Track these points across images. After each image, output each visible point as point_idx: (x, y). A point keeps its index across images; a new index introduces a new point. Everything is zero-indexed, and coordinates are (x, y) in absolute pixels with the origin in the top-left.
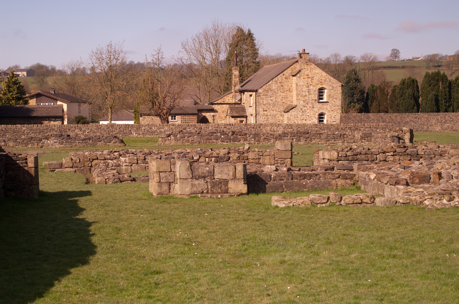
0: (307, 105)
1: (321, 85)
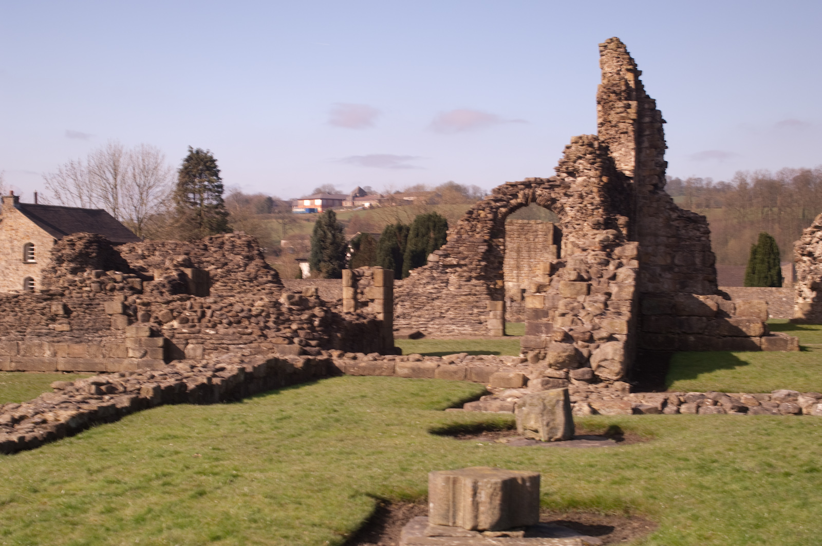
0: (10, 267)
1: (28, 239)
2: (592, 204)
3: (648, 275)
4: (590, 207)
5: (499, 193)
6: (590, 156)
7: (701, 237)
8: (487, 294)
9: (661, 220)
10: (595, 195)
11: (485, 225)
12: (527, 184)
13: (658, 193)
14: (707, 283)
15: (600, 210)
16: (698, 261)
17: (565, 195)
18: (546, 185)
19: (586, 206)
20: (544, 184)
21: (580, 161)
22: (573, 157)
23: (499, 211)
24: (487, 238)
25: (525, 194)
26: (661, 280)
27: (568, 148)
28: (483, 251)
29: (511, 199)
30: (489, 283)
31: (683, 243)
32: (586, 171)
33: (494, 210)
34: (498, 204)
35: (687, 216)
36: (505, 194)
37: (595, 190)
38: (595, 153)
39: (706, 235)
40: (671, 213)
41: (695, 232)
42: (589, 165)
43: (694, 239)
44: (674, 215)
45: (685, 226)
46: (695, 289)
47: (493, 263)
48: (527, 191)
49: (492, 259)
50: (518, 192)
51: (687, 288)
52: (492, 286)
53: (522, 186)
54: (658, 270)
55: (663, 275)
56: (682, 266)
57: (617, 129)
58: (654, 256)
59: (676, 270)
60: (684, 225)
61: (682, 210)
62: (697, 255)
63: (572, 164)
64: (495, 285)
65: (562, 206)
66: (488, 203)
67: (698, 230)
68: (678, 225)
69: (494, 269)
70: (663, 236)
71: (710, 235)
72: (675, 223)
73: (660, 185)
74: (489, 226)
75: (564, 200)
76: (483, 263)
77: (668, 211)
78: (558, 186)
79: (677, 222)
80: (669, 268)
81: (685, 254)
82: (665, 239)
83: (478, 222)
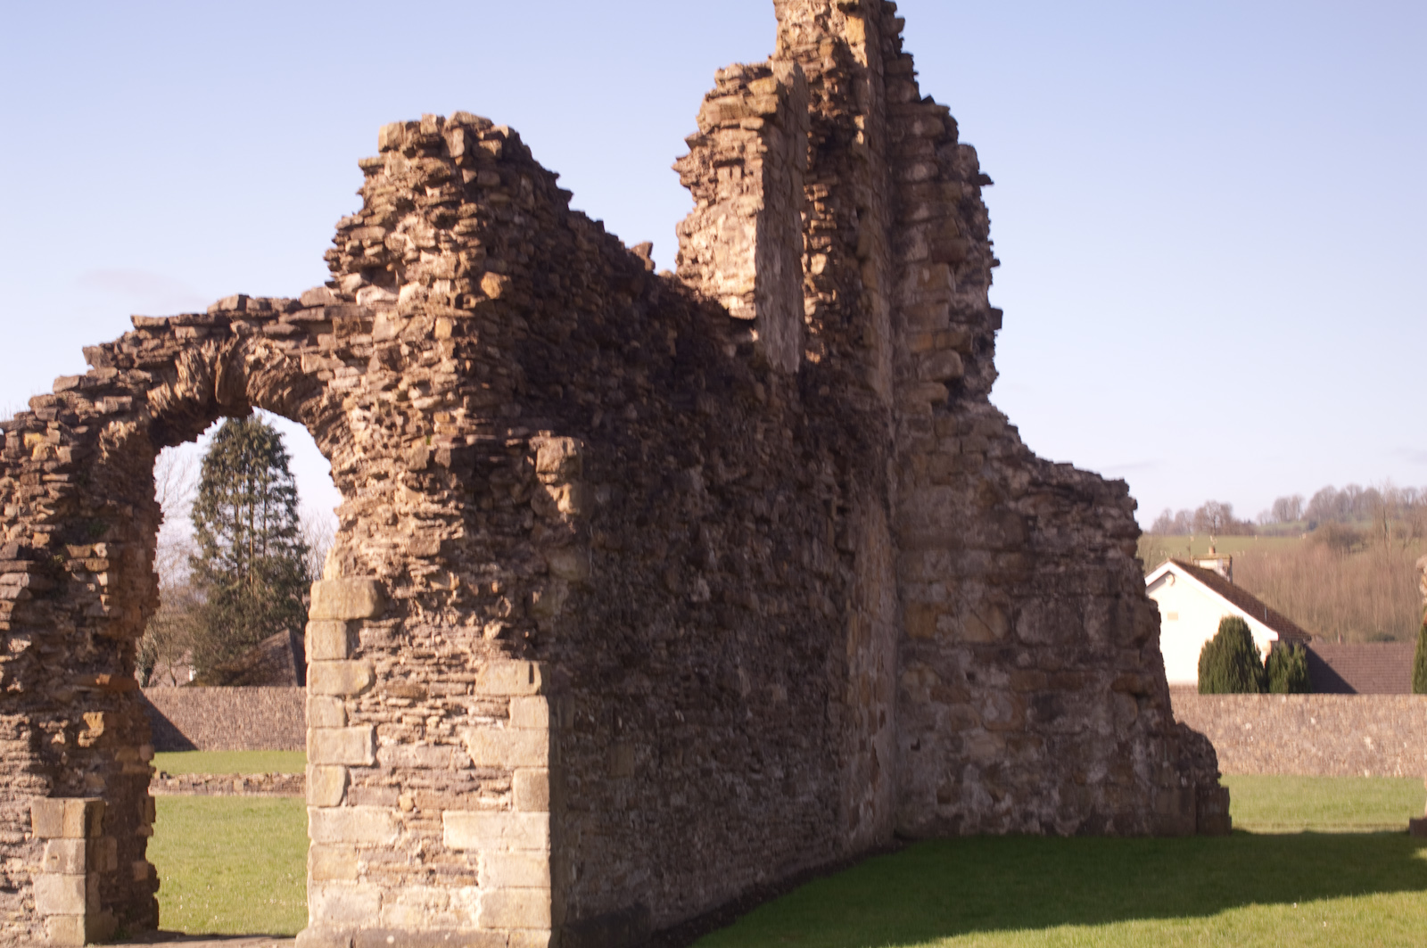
2: (424, 385)
3: (931, 678)
4: (419, 401)
5: (104, 363)
6: (436, 192)
7: (1105, 549)
8: (31, 770)
9: (970, 494)
10: (442, 349)
11: (39, 489)
12: (214, 325)
13: (963, 409)
14: (1126, 703)
15: (460, 413)
16: (1093, 627)
17: (346, 356)
18: (283, 325)
19: (404, 397)
20: (275, 317)
21: (410, 220)
22: (385, 207)
23: (104, 433)
24: (40, 540)
25: (198, 360)
26: (975, 694)
27: (371, 170)
28: (14, 593)
29: (152, 386)
30: (47, 724)
31: (1050, 568)
32: (424, 256)
33: (83, 430)
34: (100, 406)
35: (1061, 479)
36: (127, 364)
37: (443, 329)
38: (455, 179)
39: (1126, 543)
40: (1009, 472)
41: (1088, 531)
42: (431, 232)
43: (1083, 556)
44: (1019, 480)
45: (1056, 515)
46: (1086, 721)
47: (72, 644)
48: (208, 352)
49: (65, 626)
50: (177, 354)
51: (1060, 720)
52: (59, 738)
53: (192, 332)
54: (965, 661)
55: (981, 676)
56: (1044, 645)
57: (706, 152)
58: (950, 613)
59: (1024, 658)
60: (1051, 510)
61: (1045, 464)
62: (1090, 607)
63: (378, 232)
64: (72, 731)
65: (339, 405)
66: (61, 403)
67: (1100, 526)
68: (1031, 512)
69: (82, 666)
70: (981, 547)
71: (1140, 541)
72: (1025, 506)
73: (971, 382)
74: (54, 494)
75: (342, 380)
76: (19, 645)
77: (996, 464)
78: (326, 324)
79: (1030, 501)
80: (1001, 653)
81: (1051, 605)
82: (985, 558)
83: (17, 477)
